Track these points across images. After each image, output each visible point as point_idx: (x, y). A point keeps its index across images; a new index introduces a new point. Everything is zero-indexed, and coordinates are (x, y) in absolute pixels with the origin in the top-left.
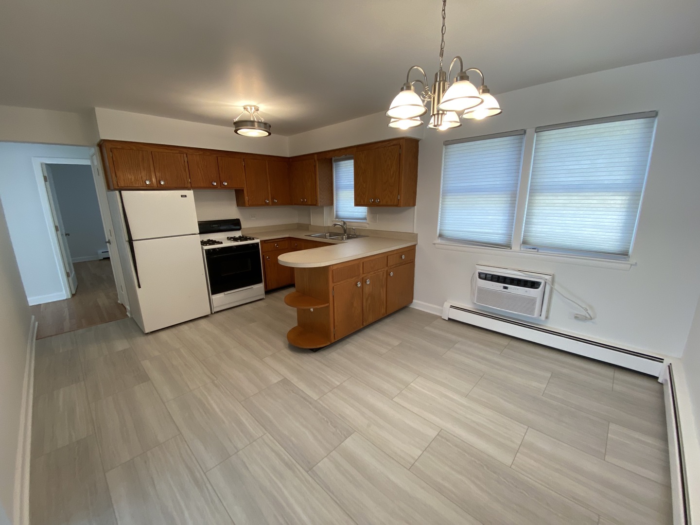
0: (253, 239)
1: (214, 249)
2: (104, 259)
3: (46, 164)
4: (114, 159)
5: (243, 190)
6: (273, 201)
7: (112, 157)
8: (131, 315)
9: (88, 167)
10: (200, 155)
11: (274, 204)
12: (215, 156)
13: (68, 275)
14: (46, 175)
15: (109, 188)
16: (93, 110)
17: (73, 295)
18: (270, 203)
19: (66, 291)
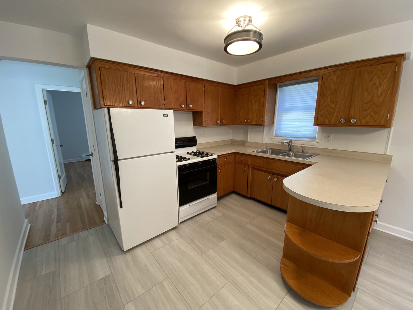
0: (211, 155)
1: (184, 165)
2: (86, 160)
3: (47, 91)
4: (102, 78)
5: (202, 112)
6: (221, 122)
7: (101, 76)
8: (108, 221)
9: (79, 94)
10: (173, 79)
11: (222, 124)
12: (184, 81)
13: (60, 178)
14: (46, 99)
15: (96, 107)
16: (85, 27)
17: (63, 193)
18: (220, 123)
19: (57, 191)
